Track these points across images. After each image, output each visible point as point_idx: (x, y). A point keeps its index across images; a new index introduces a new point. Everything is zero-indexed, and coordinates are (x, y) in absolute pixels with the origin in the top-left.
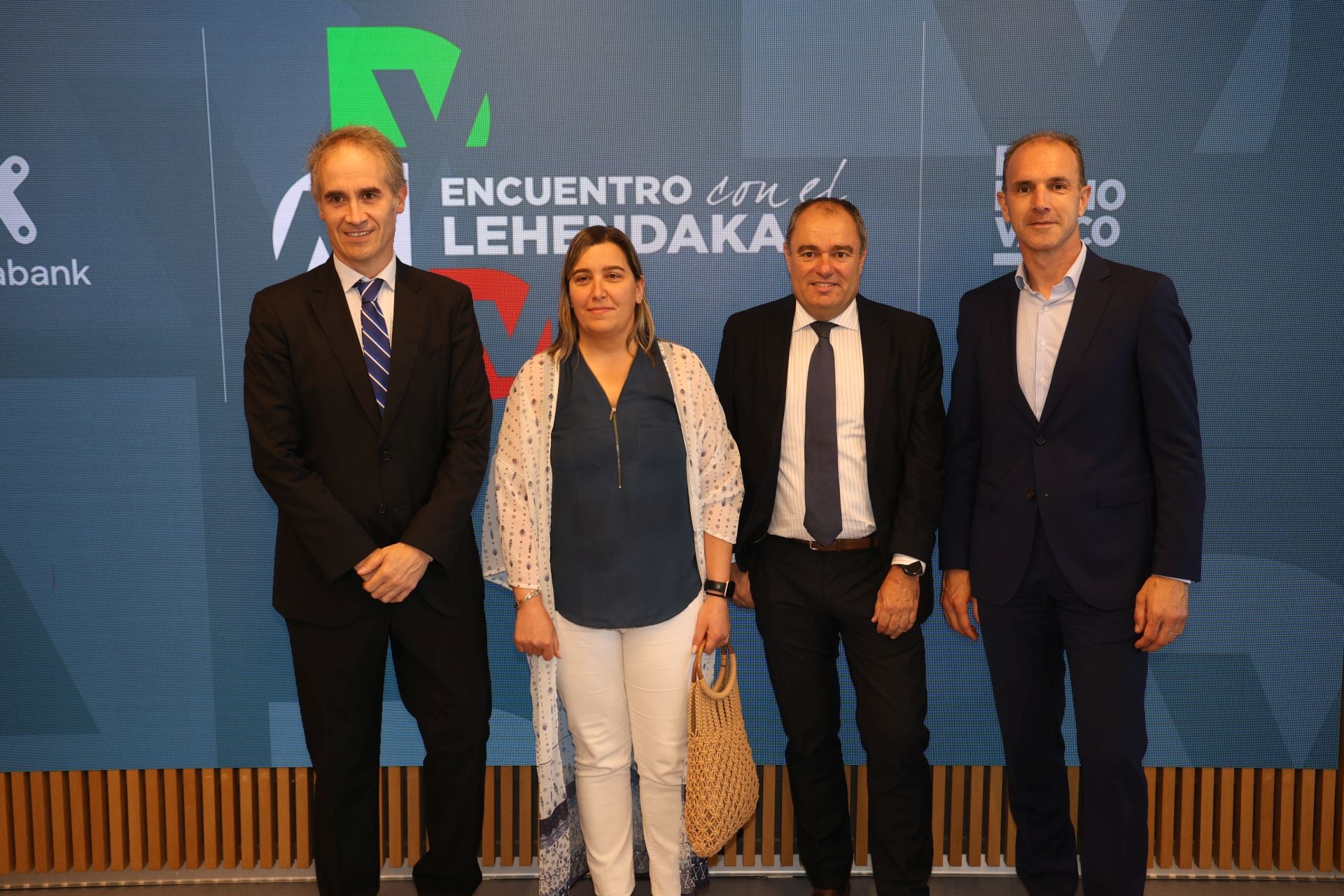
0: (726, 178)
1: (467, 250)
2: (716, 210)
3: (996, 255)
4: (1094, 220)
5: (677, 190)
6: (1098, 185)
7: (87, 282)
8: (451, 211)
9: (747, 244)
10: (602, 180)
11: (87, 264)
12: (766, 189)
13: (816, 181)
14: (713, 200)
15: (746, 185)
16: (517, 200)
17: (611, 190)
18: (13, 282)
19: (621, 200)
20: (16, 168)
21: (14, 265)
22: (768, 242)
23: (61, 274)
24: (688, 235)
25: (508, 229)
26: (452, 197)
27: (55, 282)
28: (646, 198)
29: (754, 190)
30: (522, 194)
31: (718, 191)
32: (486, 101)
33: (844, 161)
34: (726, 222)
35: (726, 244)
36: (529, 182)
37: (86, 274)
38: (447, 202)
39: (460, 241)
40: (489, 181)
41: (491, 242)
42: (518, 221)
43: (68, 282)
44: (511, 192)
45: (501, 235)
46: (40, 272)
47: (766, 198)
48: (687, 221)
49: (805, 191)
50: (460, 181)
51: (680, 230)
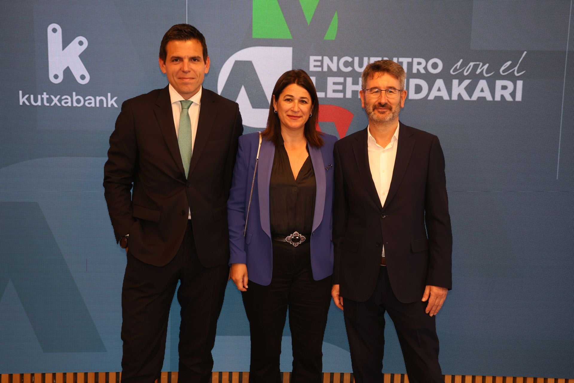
0: (461, 60)
2: (455, 77)
5: (435, 66)
7: (116, 106)
8: (315, 73)
9: (470, 95)
11: (115, 96)
12: (482, 66)
13: (509, 63)
14: (454, 72)
15: (472, 64)
16: (349, 69)
18: (75, 104)
20: (81, 43)
21: (76, 95)
22: (482, 95)
23: (101, 101)
24: (439, 90)
25: (344, 84)
26: (315, 66)
27: (98, 105)
28: (418, 70)
29: (476, 67)
30: (353, 66)
31: (457, 66)
33: (525, 52)
34: (459, 84)
35: (459, 95)
36: (356, 59)
37: (115, 101)
38: (312, 68)
40: (335, 59)
41: (334, 91)
42: (349, 80)
43: (105, 106)
44: (346, 64)
45: (340, 87)
46: (90, 99)
47: (482, 71)
48: (440, 83)
49: (503, 68)
50: (319, 58)
51: (435, 87)
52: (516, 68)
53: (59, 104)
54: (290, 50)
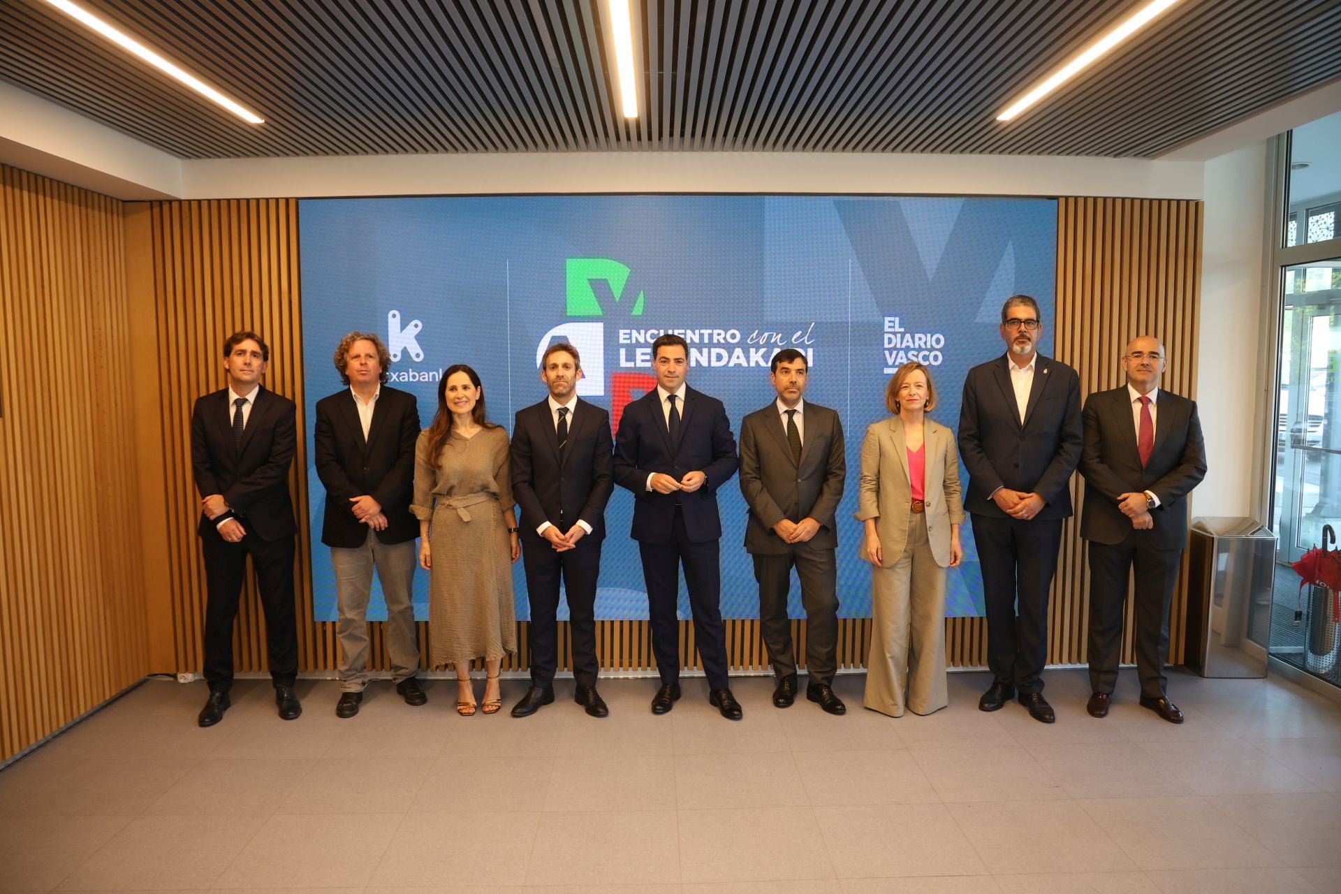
0: (757, 331)
1: (631, 364)
2: (752, 346)
3: (885, 369)
4: (930, 352)
6: (932, 337)
8: (623, 346)
10: (697, 331)
12: (777, 335)
13: (800, 333)
14: (750, 341)
15: (766, 334)
17: (701, 336)
18: (411, 379)
19: (706, 341)
20: (416, 326)
21: (412, 372)
23: (434, 375)
24: (738, 358)
26: (624, 339)
27: (431, 380)
28: (718, 340)
29: (770, 337)
31: (753, 337)
32: (641, 295)
33: (813, 323)
34: (756, 352)
35: (757, 362)
38: (622, 341)
39: (627, 360)
40: (642, 332)
41: (643, 361)
43: (437, 380)
45: (648, 357)
46: (424, 375)
47: (776, 340)
48: (738, 351)
49: (795, 337)
50: (628, 331)
51: (735, 355)
52: (806, 338)
53: (397, 380)
54: (601, 325)
